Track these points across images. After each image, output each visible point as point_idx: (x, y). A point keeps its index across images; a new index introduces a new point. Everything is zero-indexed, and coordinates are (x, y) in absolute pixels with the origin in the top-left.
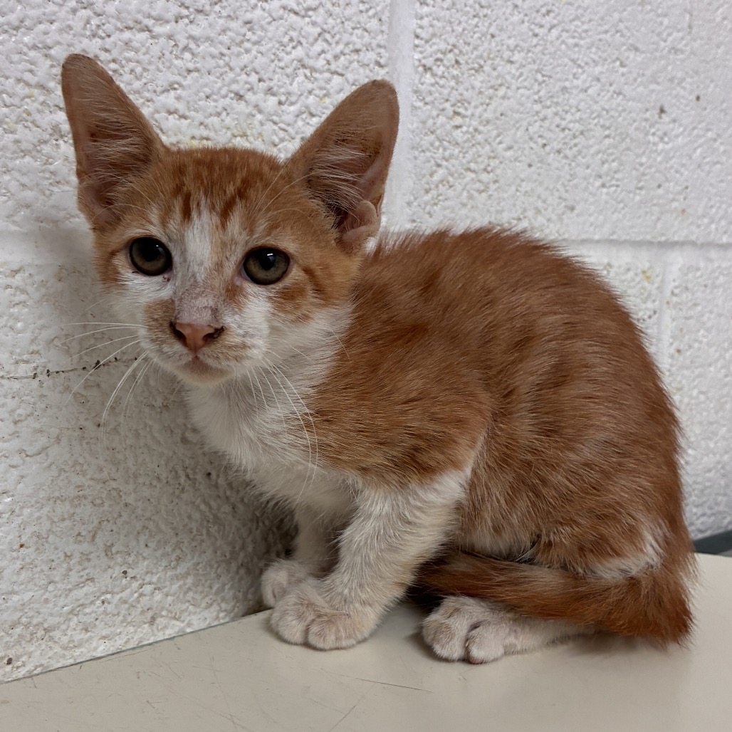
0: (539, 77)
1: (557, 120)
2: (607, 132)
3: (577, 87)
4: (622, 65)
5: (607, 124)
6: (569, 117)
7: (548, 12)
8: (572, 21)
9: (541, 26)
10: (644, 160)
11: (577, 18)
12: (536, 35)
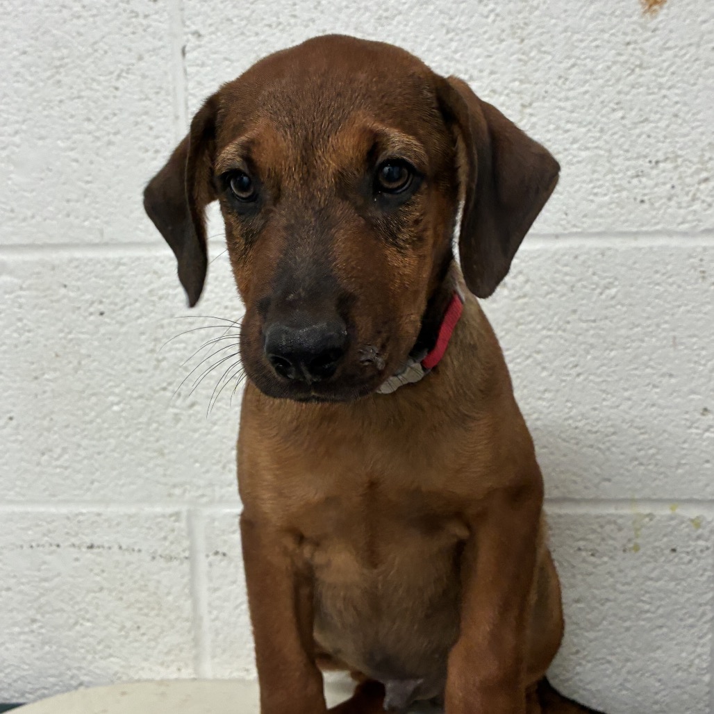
0: (569, 405)
1: (588, 428)
2: (643, 431)
3: (607, 406)
4: (655, 386)
5: (641, 425)
6: (601, 425)
7: (576, 366)
8: (598, 368)
9: (569, 375)
10: (686, 446)
11: (603, 365)
12: (564, 381)
